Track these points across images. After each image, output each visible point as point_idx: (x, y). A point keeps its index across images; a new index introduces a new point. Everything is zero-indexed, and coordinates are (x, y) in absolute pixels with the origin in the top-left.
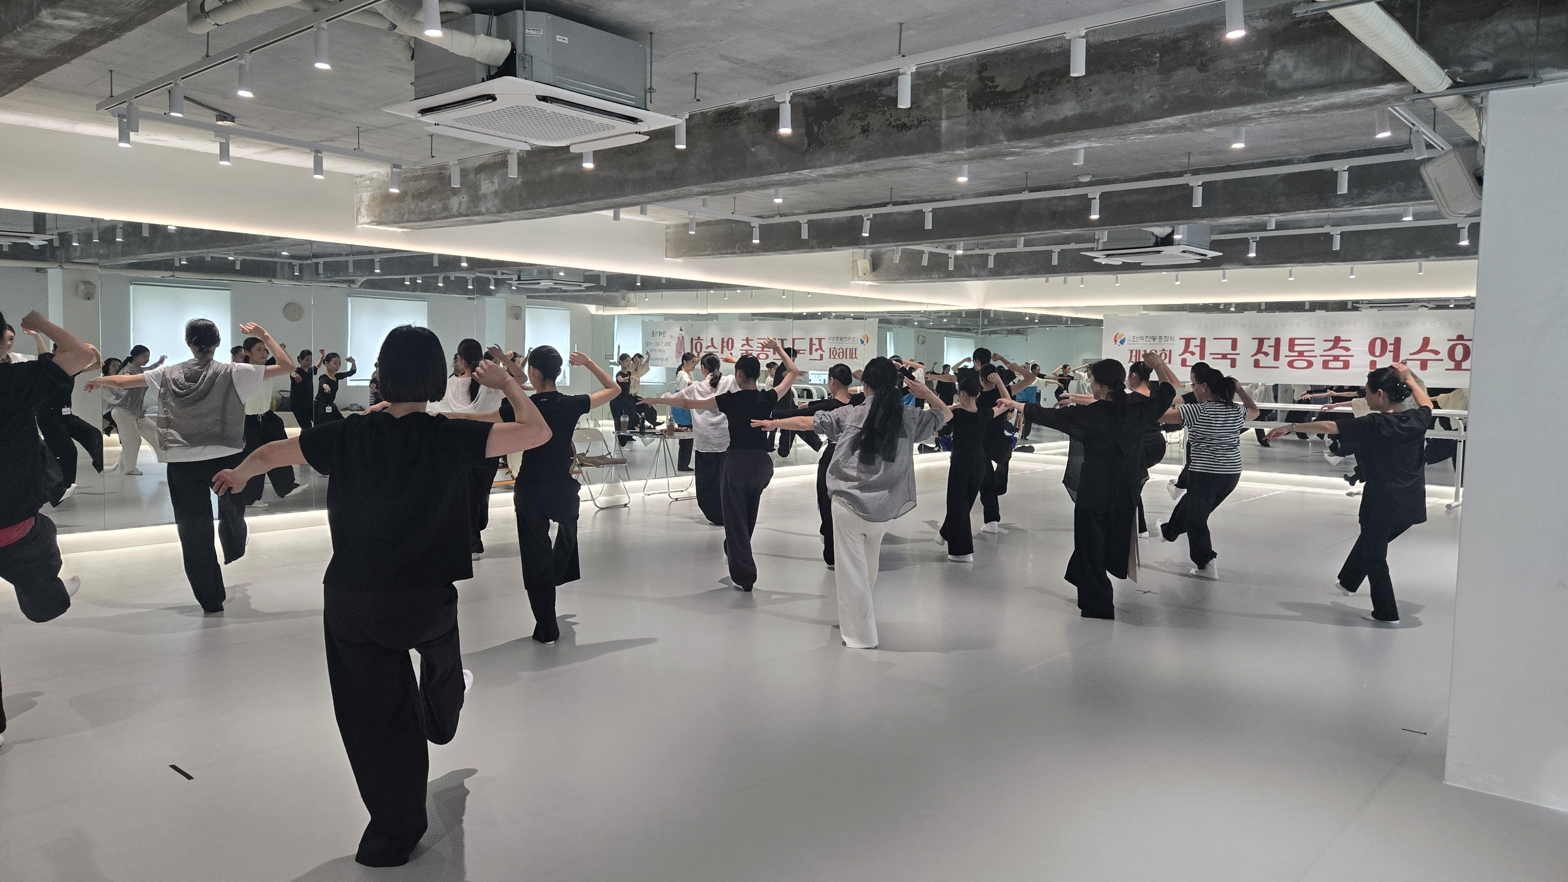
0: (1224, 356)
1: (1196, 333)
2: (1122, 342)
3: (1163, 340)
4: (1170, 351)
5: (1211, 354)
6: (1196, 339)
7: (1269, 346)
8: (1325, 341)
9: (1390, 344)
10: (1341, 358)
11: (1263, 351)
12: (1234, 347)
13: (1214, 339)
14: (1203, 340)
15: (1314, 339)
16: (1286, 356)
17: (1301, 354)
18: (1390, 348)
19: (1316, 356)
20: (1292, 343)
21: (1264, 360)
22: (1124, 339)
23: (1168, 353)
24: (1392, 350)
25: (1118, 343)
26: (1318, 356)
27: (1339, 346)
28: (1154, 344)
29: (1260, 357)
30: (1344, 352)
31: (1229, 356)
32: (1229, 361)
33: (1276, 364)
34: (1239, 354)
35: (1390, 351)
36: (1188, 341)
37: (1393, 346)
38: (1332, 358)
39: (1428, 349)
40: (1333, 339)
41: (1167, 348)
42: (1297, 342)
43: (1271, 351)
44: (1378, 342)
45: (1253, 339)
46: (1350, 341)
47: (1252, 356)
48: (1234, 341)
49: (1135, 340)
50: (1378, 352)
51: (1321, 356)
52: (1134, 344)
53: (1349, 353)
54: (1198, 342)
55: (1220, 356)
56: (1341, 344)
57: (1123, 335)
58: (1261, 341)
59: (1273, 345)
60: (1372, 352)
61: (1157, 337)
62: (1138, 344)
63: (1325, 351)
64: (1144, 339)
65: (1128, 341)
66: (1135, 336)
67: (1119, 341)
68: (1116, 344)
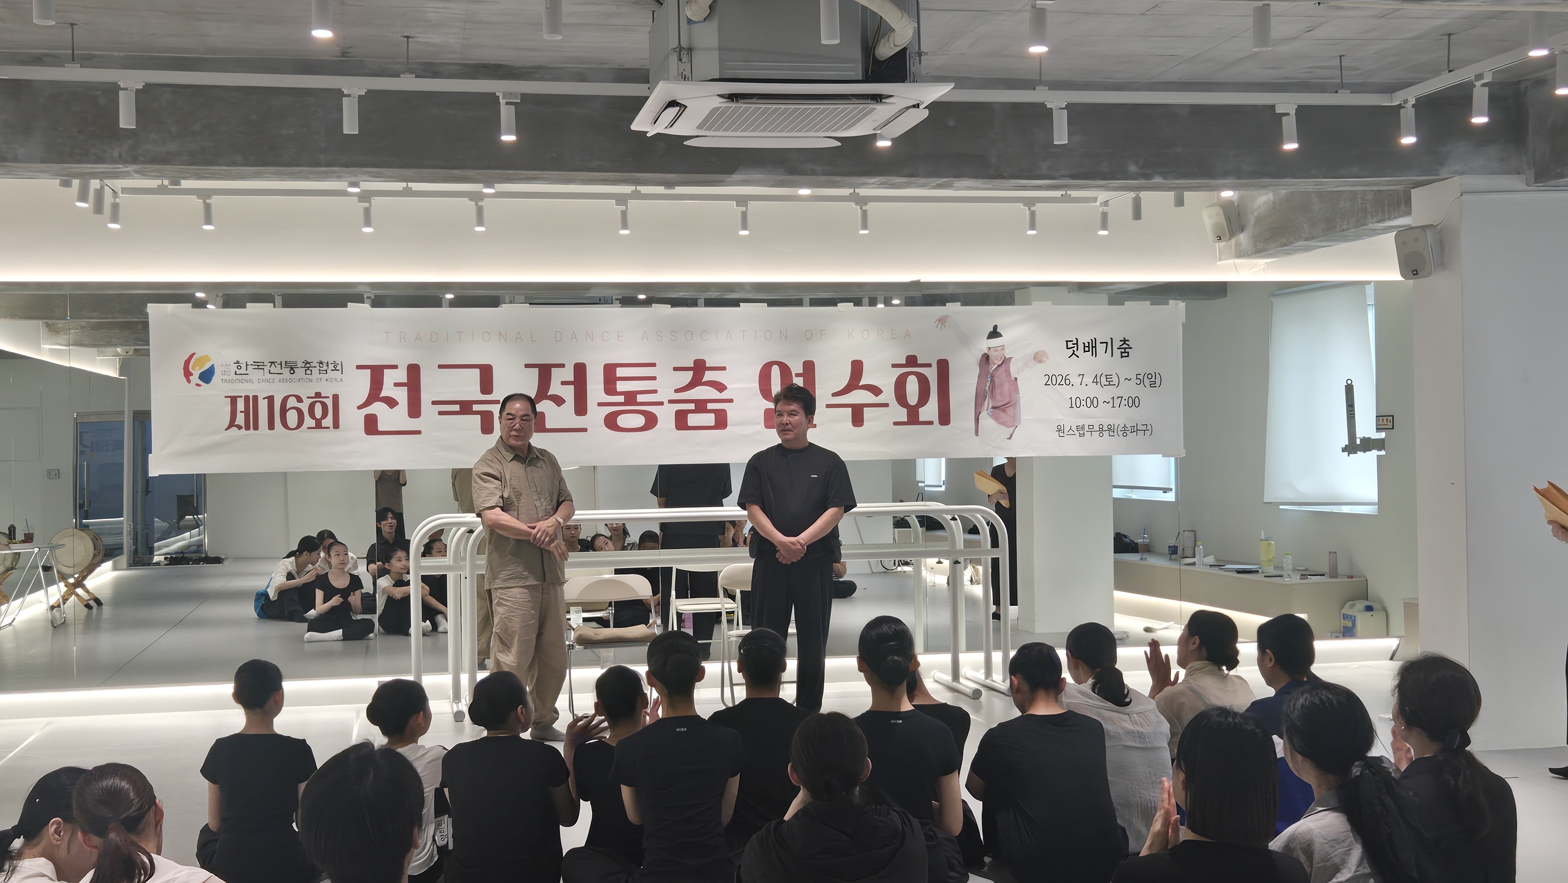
0: (466, 407)
1: (394, 354)
2: (207, 376)
3: (315, 371)
4: (336, 398)
5: (434, 403)
6: (395, 367)
7: (563, 383)
8: (676, 369)
10: (710, 406)
11: (547, 394)
12: (486, 385)
13: (440, 367)
14: (414, 371)
15: (654, 365)
17: (630, 398)
19: (661, 403)
20: (611, 374)
21: (555, 415)
22: (211, 370)
23: (329, 402)
25: (195, 378)
26: (666, 402)
27: (704, 379)
28: (291, 381)
29: (546, 406)
30: (714, 393)
31: (476, 407)
32: (478, 417)
33: (579, 421)
36: (377, 373)
38: (692, 406)
39: (861, 383)
40: (692, 365)
41: (327, 391)
42: (620, 372)
43: (568, 394)
44: (775, 371)
45: (527, 366)
46: (724, 369)
48: (486, 373)
49: (243, 371)
51: (671, 402)
52: (241, 381)
54: (401, 375)
55: (457, 408)
56: (709, 376)
57: (206, 358)
58: (545, 371)
59: (572, 379)
60: (766, 391)
61: (300, 364)
62: (251, 381)
63: (677, 391)
64: (267, 369)
65: (224, 373)
66: (243, 361)
67: (196, 373)
68: (189, 381)
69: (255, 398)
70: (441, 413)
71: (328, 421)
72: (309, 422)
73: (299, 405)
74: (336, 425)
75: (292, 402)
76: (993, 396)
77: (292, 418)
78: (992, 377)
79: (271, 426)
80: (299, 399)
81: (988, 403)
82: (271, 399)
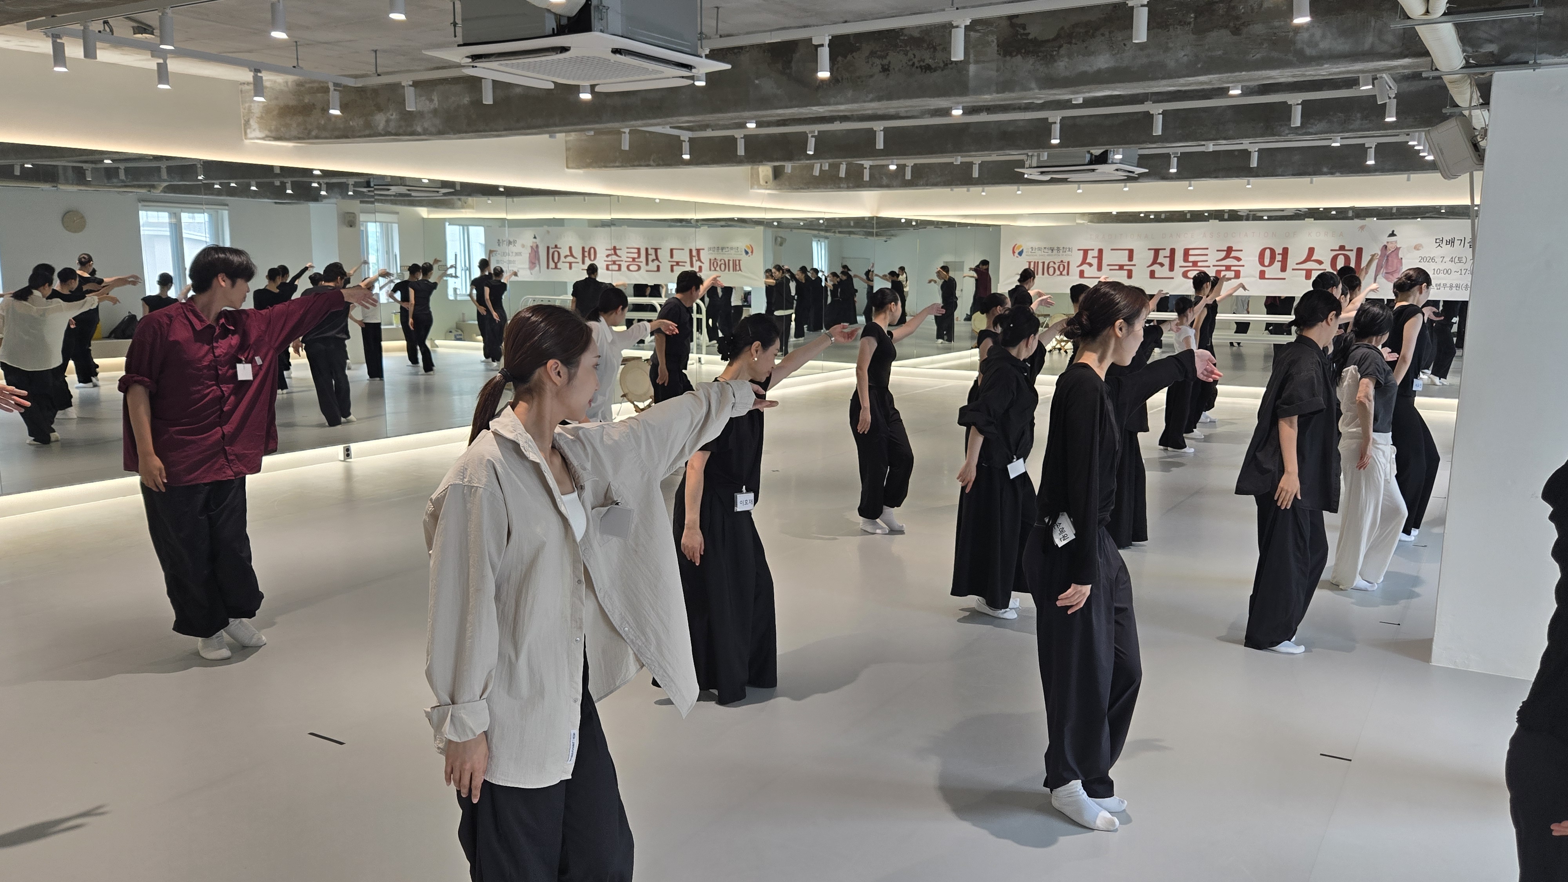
0: (1121, 267)
1: (1093, 243)
2: (1020, 253)
3: (1061, 251)
4: (1068, 263)
5: (1108, 265)
6: (1093, 250)
7: (1165, 257)
8: (1218, 251)
9: (1279, 254)
10: (1233, 268)
11: (1158, 262)
12: (1131, 258)
13: (1112, 250)
14: (1100, 251)
15: (1207, 249)
16: (1181, 267)
17: (1195, 264)
18: (1279, 258)
19: (1209, 267)
20: (1186, 252)
21: (1160, 271)
22: (1022, 251)
23: (1066, 265)
24: (1280, 259)
25: (1016, 254)
26: (1211, 266)
27: (1231, 256)
28: (1052, 255)
29: (1156, 267)
30: (1236, 263)
31: (1125, 268)
32: (1126, 272)
33: (1171, 274)
34: (1135, 265)
35: (1278, 261)
36: (1086, 252)
37: (1281, 256)
38: (1224, 268)
39: (1312, 259)
40: (1226, 249)
41: (1065, 260)
42: (1191, 252)
43: (1166, 262)
44: (1268, 252)
45: (1149, 249)
46: (1241, 251)
47: (1148, 267)
48: (1131, 252)
49: (1034, 251)
50: (1267, 262)
51: (1214, 266)
52: (1032, 255)
53: (1240, 263)
54: (1096, 254)
55: (1117, 267)
56: (1233, 254)
57: (1021, 246)
58: (1157, 252)
59: (1168, 255)
60: (1262, 262)
61: (1055, 248)
62: (1036, 255)
63: (1217, 261)
64: (1043, 250)
65: (1027, 252)
66: (1034, 247)
67: (1017, 252)
68: (1014, 255)
69: (1038, 262)
70: (1111, 270)
71: (1065, 272)
72: (1058, 272)
73: (1054, 266)
74: (1068, 274)
75: (1051, 264)
76: (1386, 268)
77: (1051, 271)
78: (1388, 257)
79: (1043, 274)
80: (1055, 263)
81: (1383, 271)
82: (1044, 263)
